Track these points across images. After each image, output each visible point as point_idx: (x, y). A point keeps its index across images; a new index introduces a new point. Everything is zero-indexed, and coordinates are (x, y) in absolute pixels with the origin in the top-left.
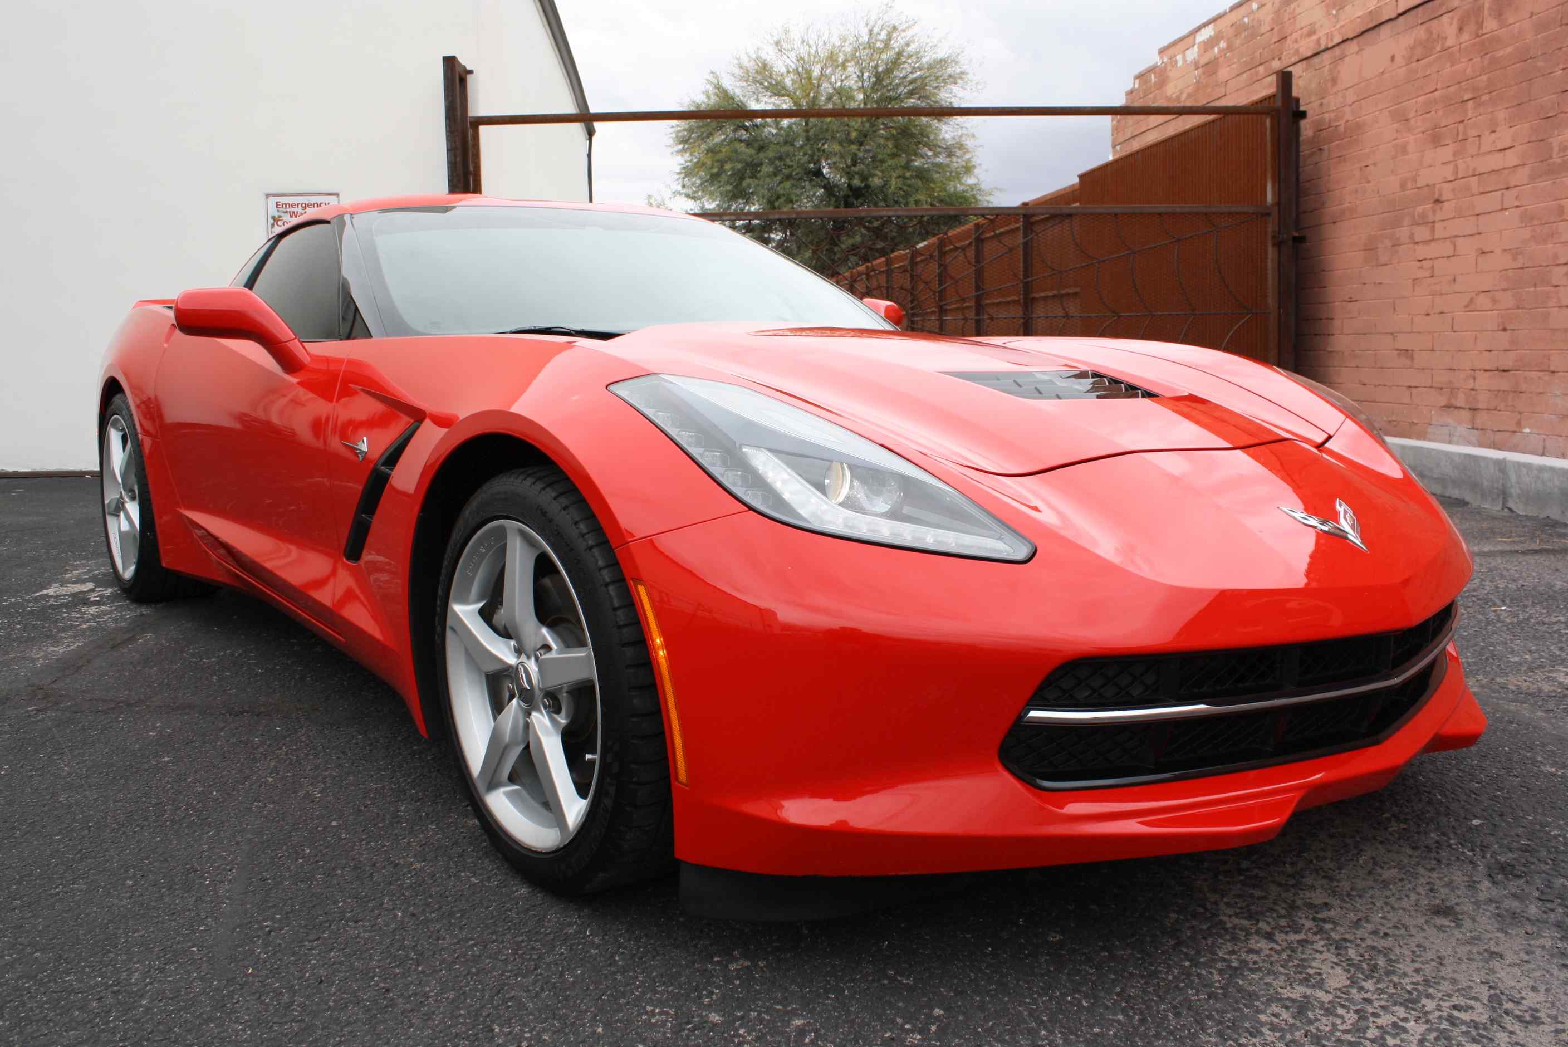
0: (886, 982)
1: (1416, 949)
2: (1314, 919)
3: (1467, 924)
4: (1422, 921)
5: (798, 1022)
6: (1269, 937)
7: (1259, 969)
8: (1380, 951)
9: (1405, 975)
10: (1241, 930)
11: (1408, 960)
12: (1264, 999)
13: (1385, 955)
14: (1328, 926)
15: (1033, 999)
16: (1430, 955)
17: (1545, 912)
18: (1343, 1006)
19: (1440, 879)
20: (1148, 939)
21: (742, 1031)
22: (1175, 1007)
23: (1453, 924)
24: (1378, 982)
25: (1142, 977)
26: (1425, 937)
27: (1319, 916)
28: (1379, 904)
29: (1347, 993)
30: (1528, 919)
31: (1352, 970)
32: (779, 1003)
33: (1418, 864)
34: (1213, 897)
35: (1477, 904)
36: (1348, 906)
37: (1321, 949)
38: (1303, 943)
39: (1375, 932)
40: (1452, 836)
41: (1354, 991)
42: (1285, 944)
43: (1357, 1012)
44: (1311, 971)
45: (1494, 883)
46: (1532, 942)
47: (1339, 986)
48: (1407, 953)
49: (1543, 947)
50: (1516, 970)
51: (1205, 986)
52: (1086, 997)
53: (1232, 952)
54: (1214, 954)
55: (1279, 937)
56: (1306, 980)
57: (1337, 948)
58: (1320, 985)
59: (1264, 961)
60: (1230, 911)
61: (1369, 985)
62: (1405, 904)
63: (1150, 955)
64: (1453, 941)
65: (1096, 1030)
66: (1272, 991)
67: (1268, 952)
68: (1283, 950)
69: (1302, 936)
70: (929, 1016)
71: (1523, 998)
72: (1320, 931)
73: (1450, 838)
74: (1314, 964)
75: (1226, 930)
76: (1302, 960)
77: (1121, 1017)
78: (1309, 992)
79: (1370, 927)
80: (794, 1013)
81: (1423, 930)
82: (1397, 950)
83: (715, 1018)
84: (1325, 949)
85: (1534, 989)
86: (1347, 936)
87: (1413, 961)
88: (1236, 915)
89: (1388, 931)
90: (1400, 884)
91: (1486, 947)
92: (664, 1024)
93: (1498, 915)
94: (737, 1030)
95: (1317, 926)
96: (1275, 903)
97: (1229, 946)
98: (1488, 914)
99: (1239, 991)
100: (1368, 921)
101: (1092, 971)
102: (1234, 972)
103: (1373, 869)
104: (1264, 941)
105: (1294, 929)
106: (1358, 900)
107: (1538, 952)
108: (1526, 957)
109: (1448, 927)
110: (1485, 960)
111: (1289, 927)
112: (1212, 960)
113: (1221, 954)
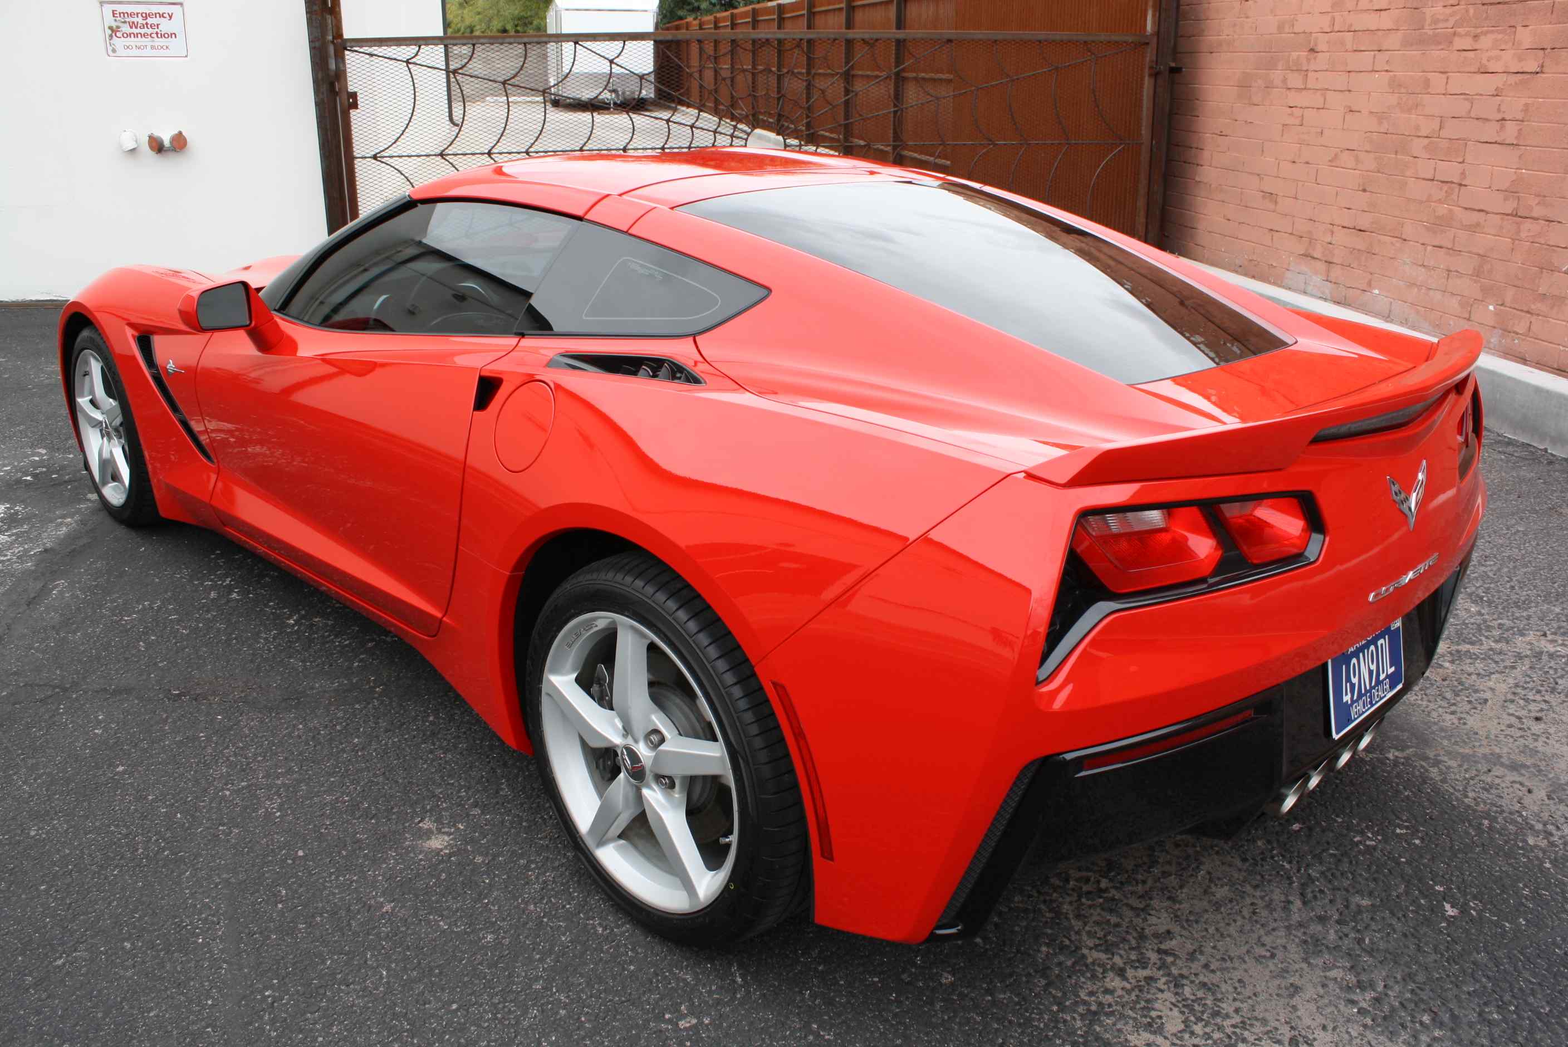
0: (812, 1038)
1: (1237, 985)
2: (1159, 951)
4: (1244, 950)
6: (1121, 973)
7: (1112, 1013)
8: (1209, 989)
9: (1227, 1016)
10: (1099, 965)
11: (1231, 998)
13: (1213, 994)
14: (1170, 959)
16: (1248, 992)
17: (1341, 938)
19: (1262, 898)
20: (1024, 979)
24: (1205, 1026)
25: (1019, 1025)
26: (1246, 970)
27: (1163, 947)
28: (1212, 930)
29: (1181, 1039)
30: (1327, 947)
31: (1186, 1011)
33: (1245, 880)
34: (1076, 924)
35: (1288, 928)
36: (1187, 933)
37: (1163, 987)
38: (1149, 979)
39: (1206, 966)
40: (1275, 845)
41: (1187, 1036)
42: (1134, 982)
44: (1154, 1014)
45: (1304, 903)
46: (1328, 974)
47: (1174, 1030)
48: (1231, 989)
49: (1336, 980)
50: (1313, 1006)
51: (1069, 1034)
53: (1091, 994)
54: (1077, 995)
56: (1150, 1025)
57: (1175, 986)
58: (1160, 1031)
59: (1117, 1003)
60: (1091, 943)
61: (1198, 1029)
62: (1232, 930)
63: (1024, 999)
64: (1267, 972)
66: (1122, 1037)
67: (1120, 992)
68: (1133, 990)
69: (1148, 972)
71: (1315, 1039)
72: (1163, 966)
73: (1273, 848)
74: (1157, 1005)
75: (1087, 966)
76: (1148, 1001)
78: (1152, 1038)
79: (1203, 959)
81: (1245, 962)
82: (1224, 987)
84: (1166, 987)
85: (1324, 1028)
86: (1185, 972)
87: (1235, 1000)
88: (1096, 947)
89: (1217, 964)
90: (1229, 906)
91: (1292, 980)
93: (1305, 942)
95: (1160, 959)
96: (1127, 932)
97: (1089, 986)
98: (1297, 940)
99: (1096, 1039)
100: (1202, 953)
101: (979, 1019)
102: (1093, 1017)
103: (1209, 887)
104: (1117, 979)
105: (1143, 963)
106: (1195, 925)
107: (1331, 985)
108: (1321, 991)
109: (1264, 957)
110: (1291, 996)
111: (1138, 961)
112: (1077, 1004)
113: (1082, 995)
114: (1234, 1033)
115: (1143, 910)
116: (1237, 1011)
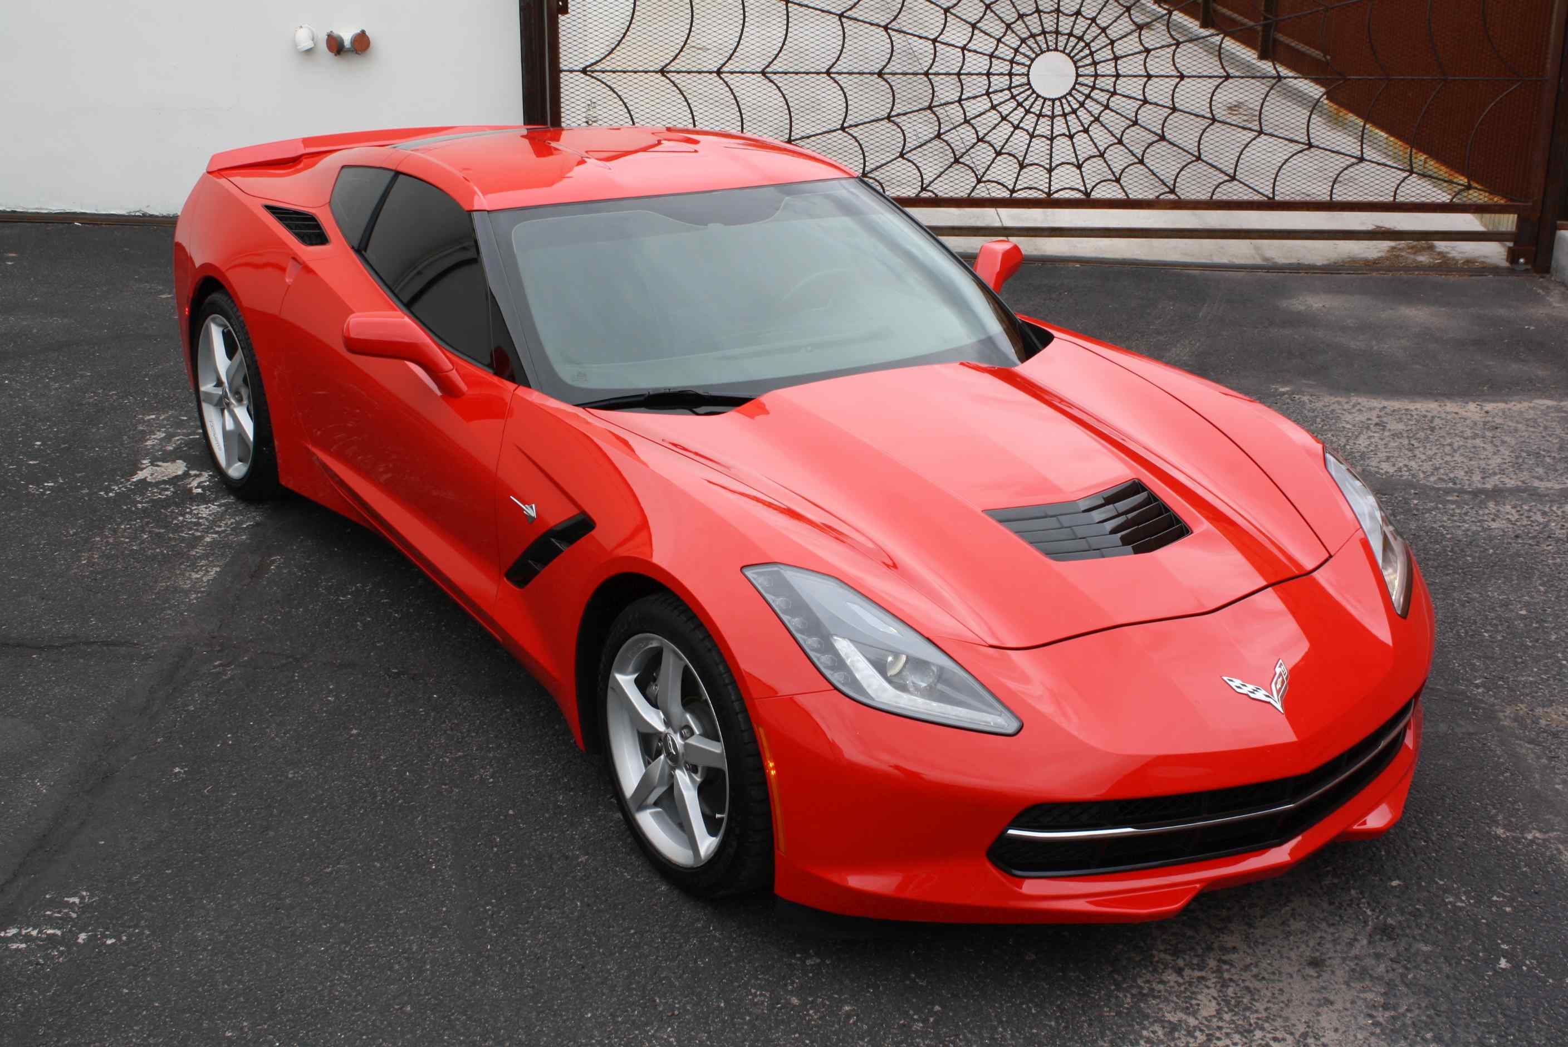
0: (908, 982)
1: (1276, 992)
2: (1219, 960)
3: (1326, 976)
4: (1296, 969)
5: (847, 1008)
6: (1179, 971)
7: (1159, 997)
8: (1250, 992)
9: (1257, 1011)
10: (1162, 963)
11: (1266, 1000)
12: (1151, 1020)
13: (1252, 995)
14: (1226, 967)
15: (1002, 1005)
16: (1284, 998)
17: (1388, 971)
18: (1201, 1031)
19: (1333, 934)
20: (1095, 965)
21: (811, 1012)
22: (1091, 1020)
23: (1316, 975)
24: (1235, 1015)
25: (1079, 994)
26: (1290, 984)
27: (1224, 958)
28: (1274, 952)
29: (1209, 1021)
30: (1371, 976)
31: (1223, 1003)
32: (836, 993)
33: (1325, 919)
35: (1344, 959)
36: (1251, 951)
37: (1211, 985)
39: (1255, 976)
41: (1215, 1020)
42: (1187, 979)
43: (1207, 1035)
44: (1194, 1002)
45: (1370, 942)
46: (1361, 995)
47: (1207, 1015)
48: (1269, 994)
49: (1365, 999)
50: (1335, 1015)
51: (1117, 1006)
52: (1036, 1006)
53: (1148, 982)
54: (1135, 981)
55: (1187, 972)
56: (1187, 1008)
57: (1222, 986)
58: (1194, 1014)
59: (1166, 991)
60: (1162, 948)
61: (1227, 1017)
62: (1293, 954)
63: (1090, 978)
64: (1308, 988)
65: (1035, 1031)
66: (1160, 1015)
67: (1172, 984)
68: (1184, 984)
69: (1203, 974)
70: (931, 1011)
72: (1219, 971)
73: (1364, 897)
74: (1199, 997)
75: (1151, 963)
76: (1193, 993)
77: (1053, 1023)
78: (1184, 1017)
79: (1255, 970)
80: (845, 1002)
81: (1292, 977)
82: (1264, 992)
83: (795, 1001)
84: (1213, 985)
86: (1235, 977)
87: (1268, 1002)
88: (1165, 951)
89: (1267, 976)
90: (1300, 936)
91: (1327, 995)
92: (763, 1002)
93: (1353, 970)
94: (808, 1011)
95: (1218, 966)
96: (1198, 944)
97: (1148, 976)
98: (1347, 968)
99: (1138, 1012)
100: (1256, 966)
101: (1047, 987)
102: (1142, 997)
103: (1288, 920)
104: (1174, 975)
105: (1201, 967)
106: (1261, 947)
107: (1360, 1003)
108: (1348, 1005)
109: (1311, 976)
110: (1319, 1006)
111: (1198, 965)
112: (1131, 987)
113: (1140, 982)
114: (1257, 1023)
115: (1219, 929)
116: (1266, 1009)
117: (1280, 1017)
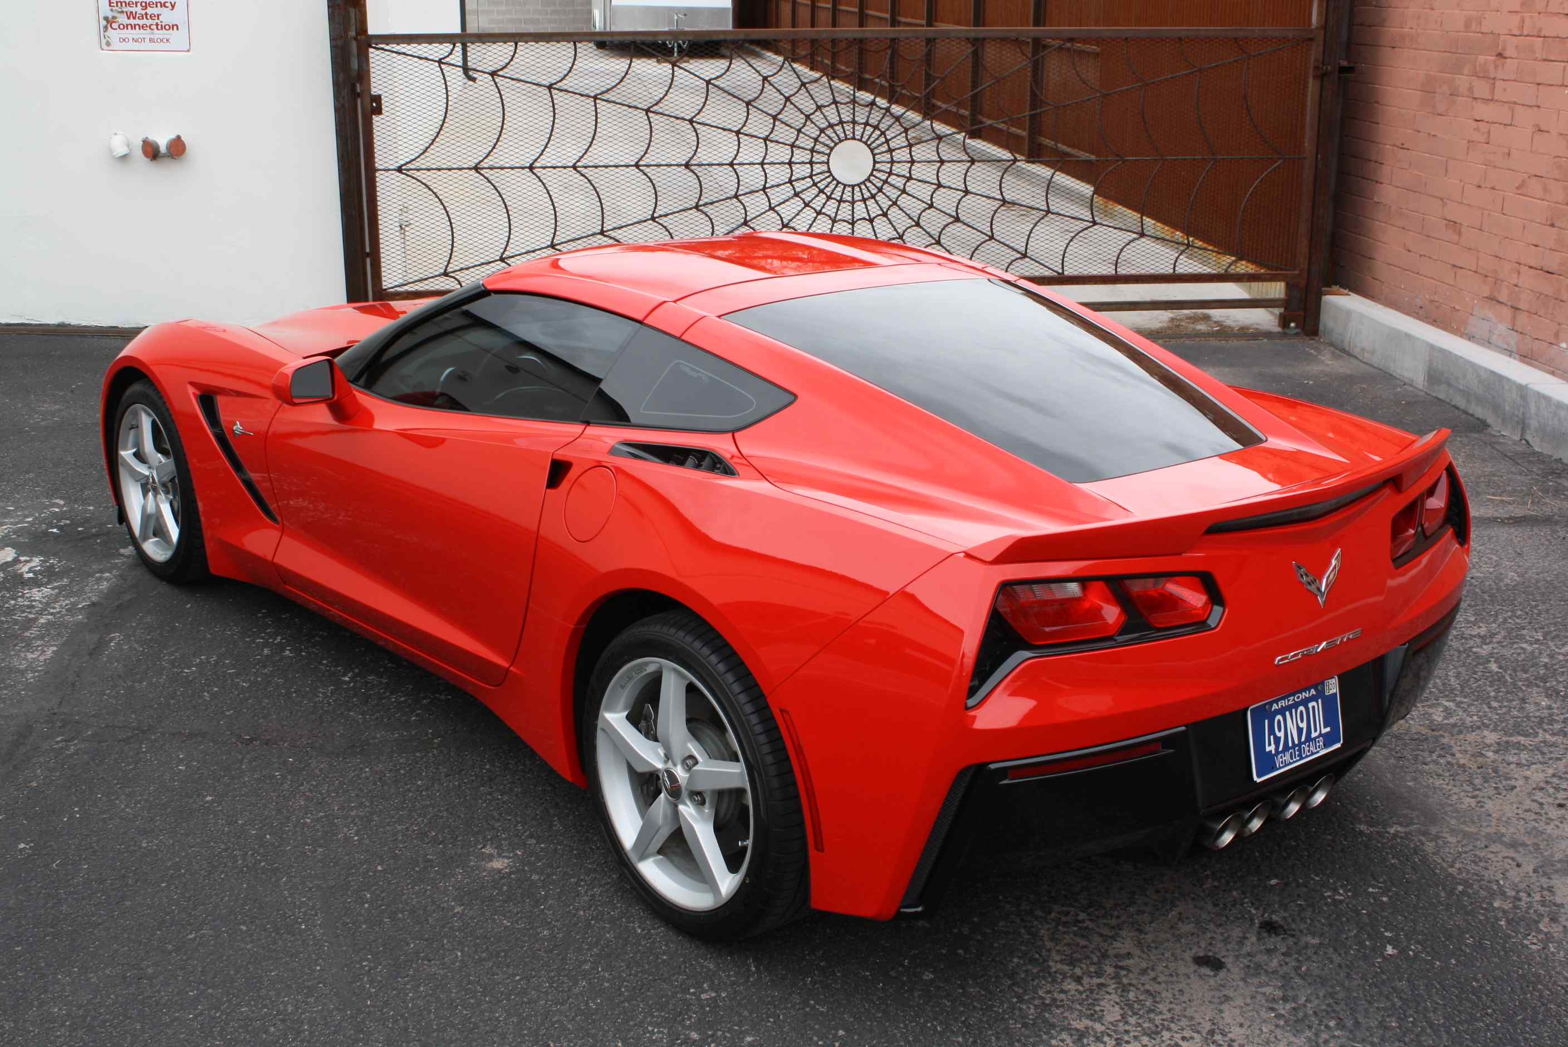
1: (1177, 993)
2: (1116, 967)
3: (1222, 974)
4: (1192, 970)
6: (1078, 980)
7: (1063, 1006)
8: (1151, 994)
9: (1161, 1013)
10: (1060, 974)
11: (1168, 1001)
12: (1058, 1029)
13: (1154, 998)
14: (1123, 973)
15: (905, 1024)
16: (1185, 998)
18: (1109, 1035)
19: (1222, 934)
20: (993, 980)
22: (997, 1033)
23: (1212, 974)
24: (1140, 1018)
25: (981, 1009)
26: (1188, 984)
27: (1120, 964)
28: (1168, 954)
29: (1116, 1026)
30: (1266, 971)
31: (1126, 1008)
33: (1211, 920)
34: (1049, 944)
35: (1237, 957)
36: (1145, 956)
37: (1111, 991)
38: (1101, 986)
39: (1154, 979)
40: (1249, 894)
42: (1087, 986)
43: (1116, 1039)
44: (1097, 1008)
45: (1259, 939)
46: (1260, 990)
47: (1113, 1020)
48: (1170, 996)
49: (1264, 994)
50: (1237, 1011)
51: (1022, 1018)
52: (941, 1023)
53: (1049, 992)
54: (1036, 993)
56: (1092, 1015)
57: (1123, 991)
58: (1100, 1019)
59: (1069, 999)
60: (1058, 958)
61: (1132, 1020)
62: (1186, 955)
63: (991, 993)
64: (1207, 987)
66: (1066, 1022)
67: (1073, 992)
68: (1085, 991)
69: (1102, 980)
70: (836, 1035)
71: (1231, 1033)
72: (1116, 977)
73: (1246, 897)
74: (1102, 1003)
75: (1050, 974)
76: (1095, 1000)
77: (960, 1039)
78: (1091, 1024)
79: (1152, 974)
80: (747, 1033)
81: (1189, 978)
82: (1164, 994)
83: (694, 1036)
84: (1114, 991)
86: (1134, 982)
87: (1171, 1003)
88: (1061, 961)
89: (1164, 978)
90: (1190, 938)
91: (1226, 993)
93: (1248, 967)
95: (1115, 972)
96: (1092, 952)
97: (1048, 987)
98: (1242, 965)
99: (1043, 1022)
100: (1153, 970)
101: (948, 1004)
102: (1045, 1007)
103: (1177, 924)
104: (1074, 984)
105: (1099, 974)
106: (1154, 951)
107: (1259, 997)
108: (1249, 1001)
109: (1208, 976)
110: (1221, 1003)
111: (1096, 972)
112: (1034, 998)
113: (1041, 993)
114: (1163, 1025)
115: (1111, 937)
116: (1169, 1010)
117: (1185, 1016)
